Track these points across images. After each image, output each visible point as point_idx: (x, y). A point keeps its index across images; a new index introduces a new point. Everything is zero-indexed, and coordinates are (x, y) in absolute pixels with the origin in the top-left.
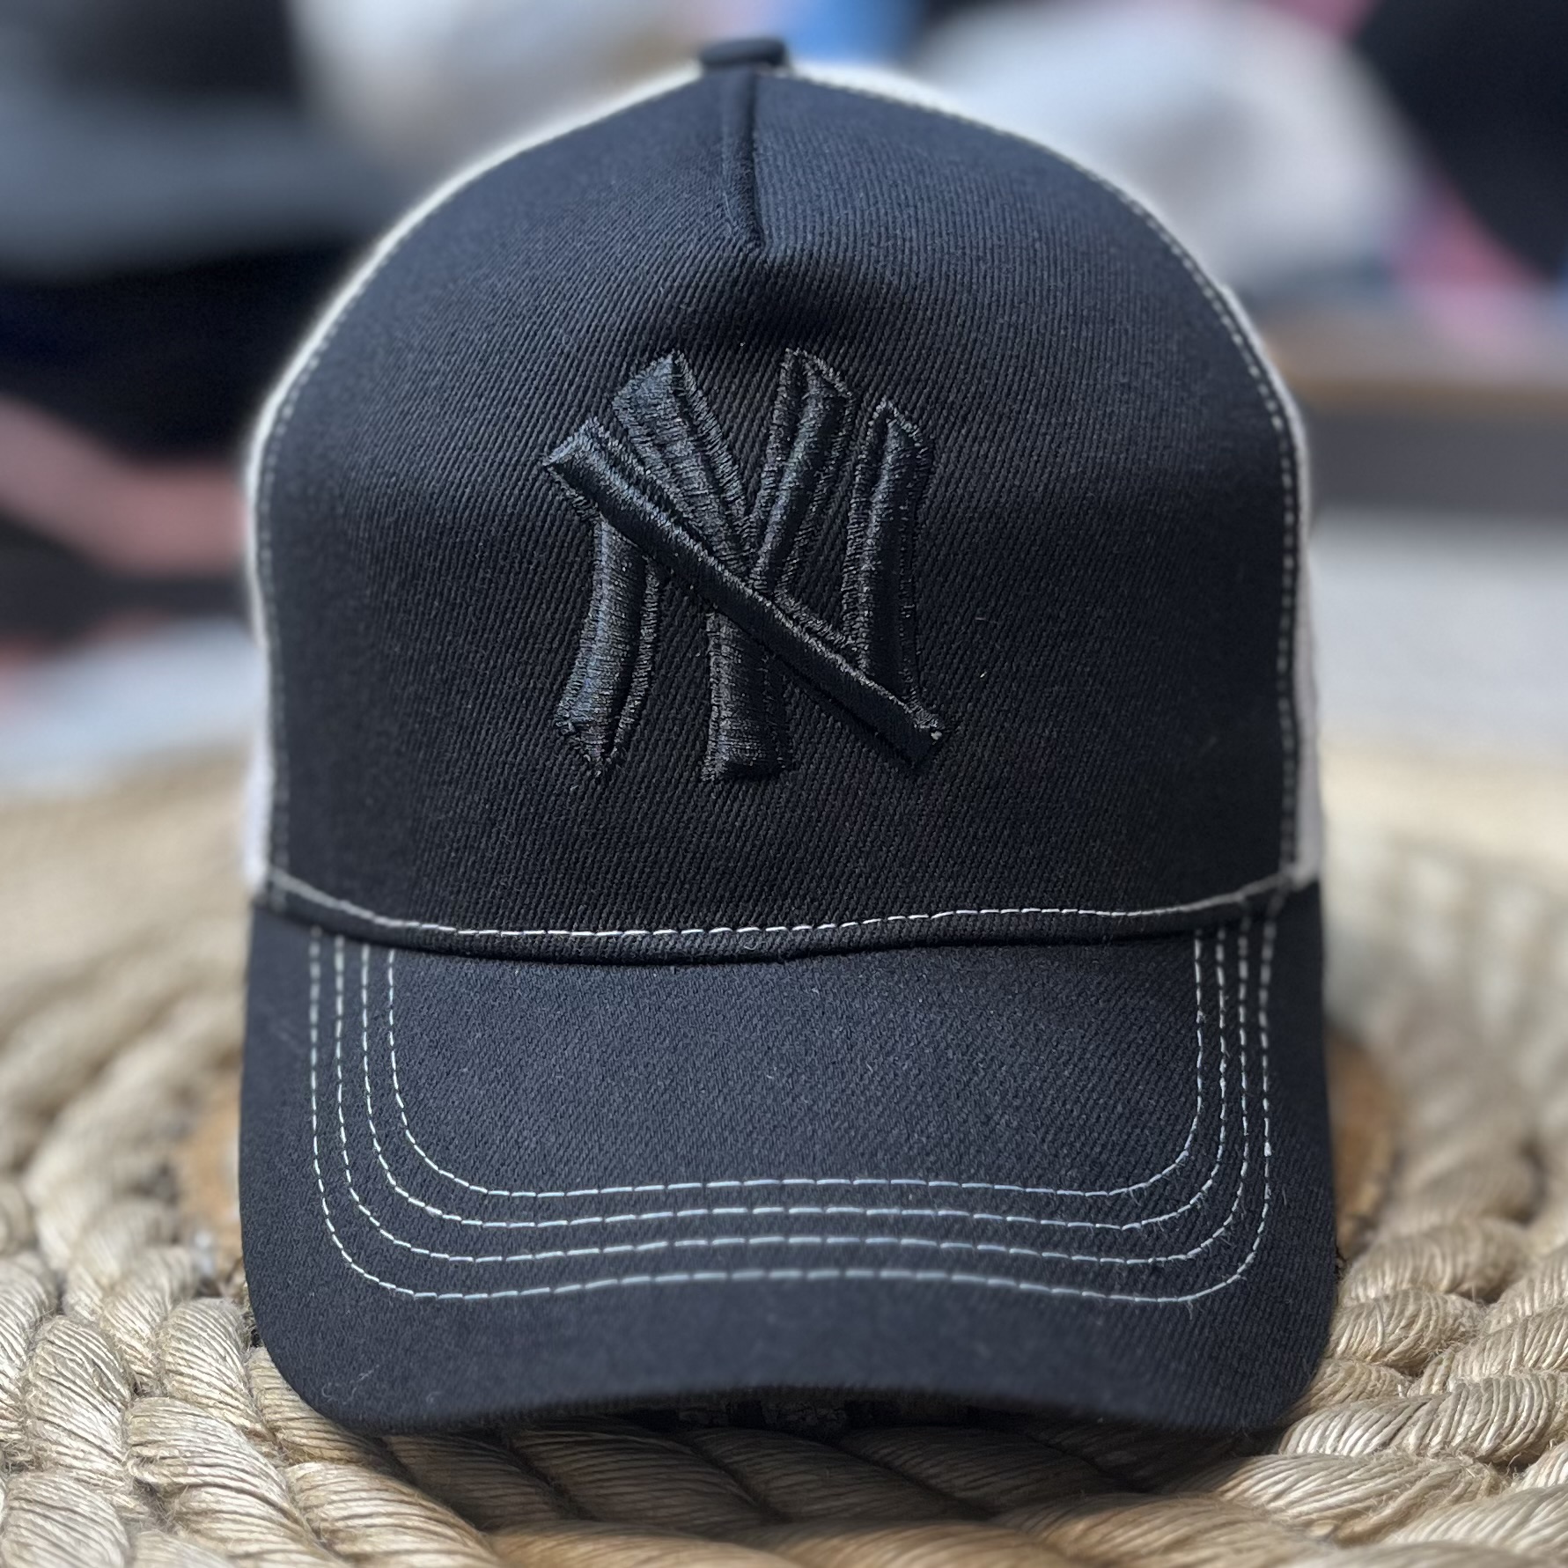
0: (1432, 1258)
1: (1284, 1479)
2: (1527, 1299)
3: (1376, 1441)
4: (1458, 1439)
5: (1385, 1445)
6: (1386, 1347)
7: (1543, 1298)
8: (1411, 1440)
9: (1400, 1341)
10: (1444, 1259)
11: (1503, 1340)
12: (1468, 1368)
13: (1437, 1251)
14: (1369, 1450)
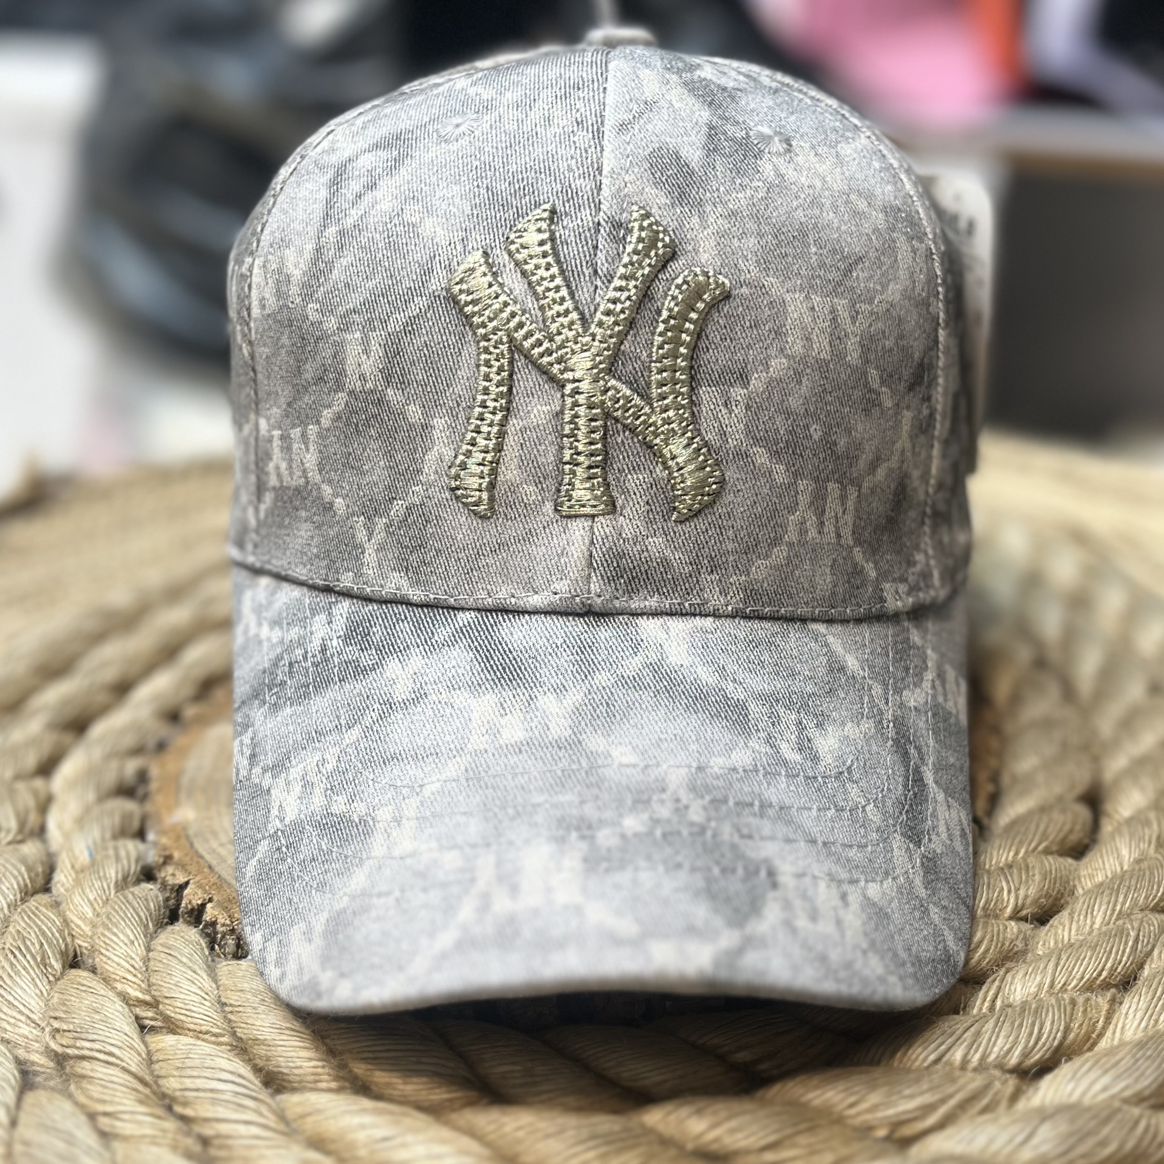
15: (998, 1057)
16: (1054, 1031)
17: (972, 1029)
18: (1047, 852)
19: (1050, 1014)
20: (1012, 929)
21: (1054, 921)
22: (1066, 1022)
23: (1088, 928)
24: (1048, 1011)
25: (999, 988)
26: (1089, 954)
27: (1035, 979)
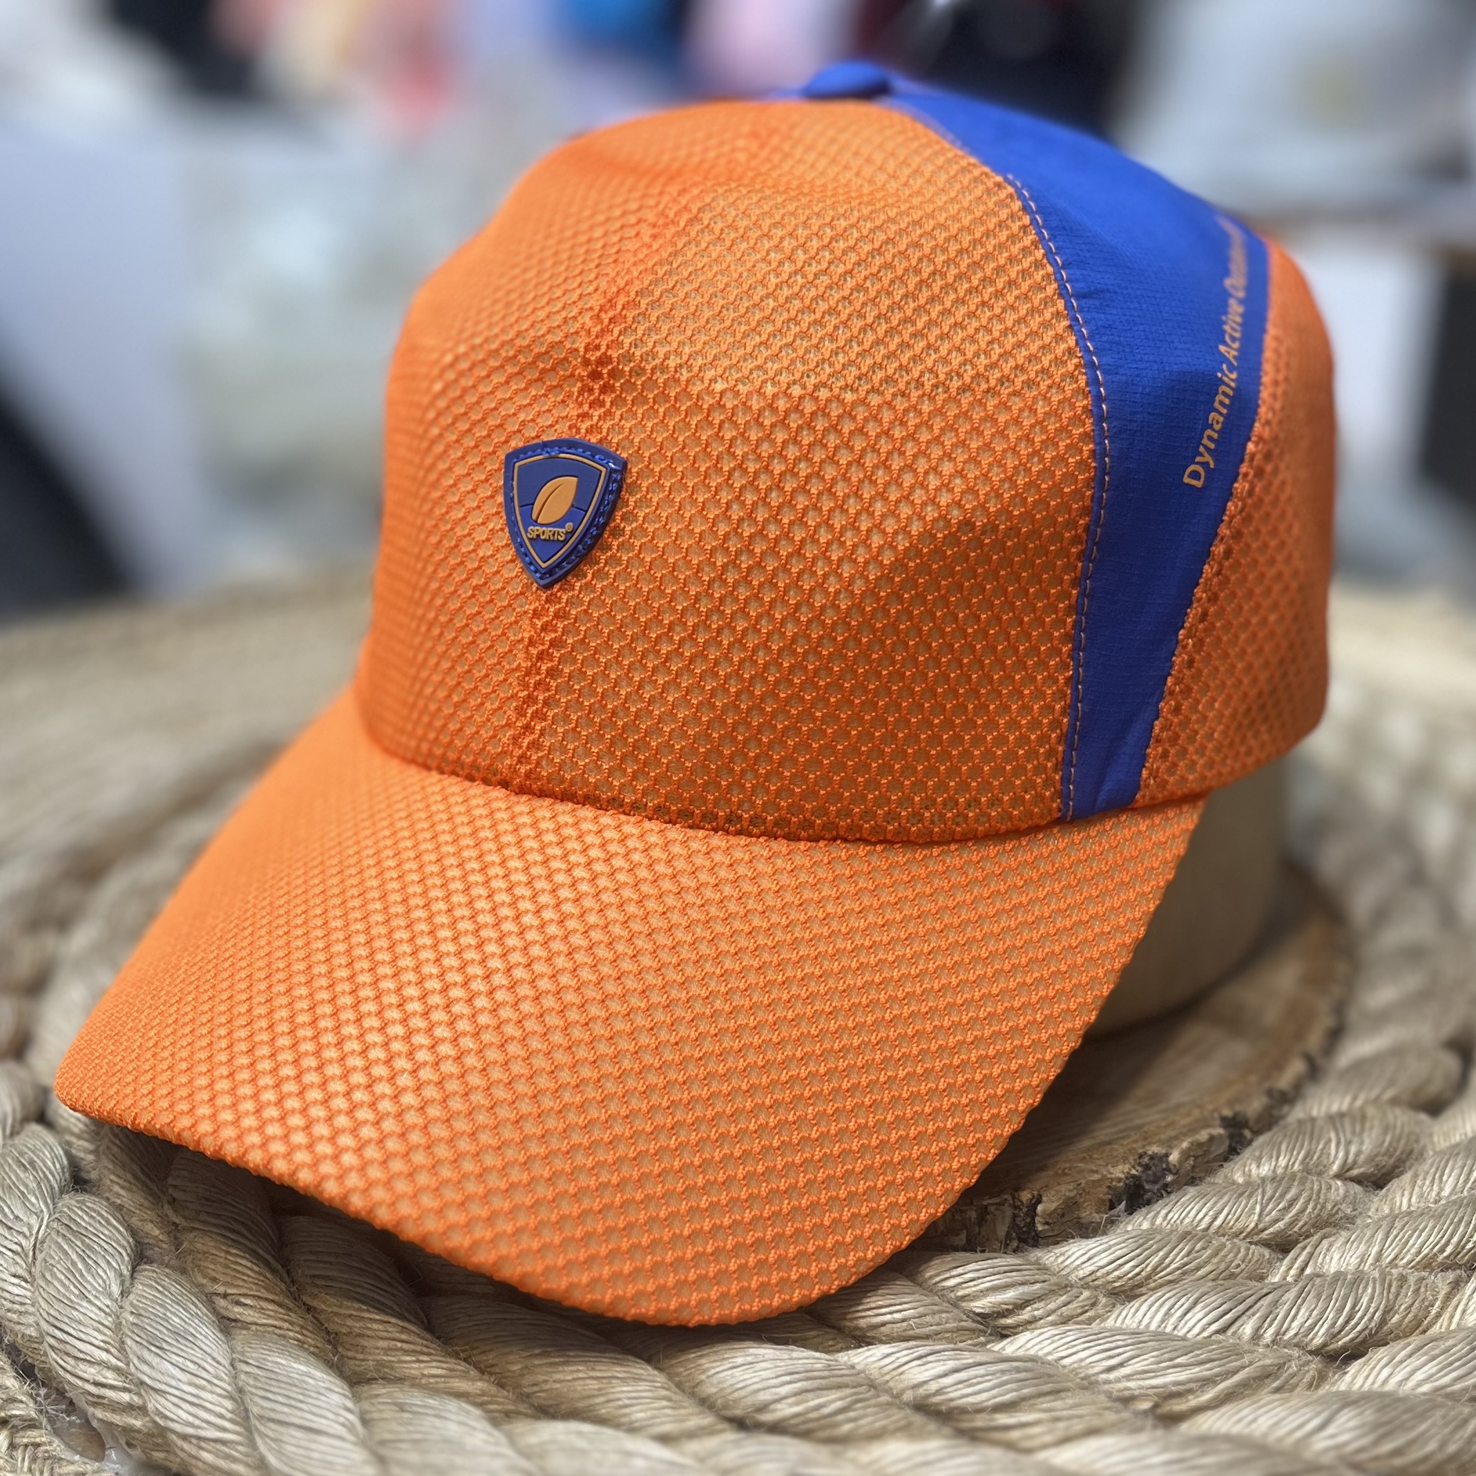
0: (1330, 1140)
1: (1119, 1354)
2: (1406, 1193)
3: (1214, 1327)
4: (1292, 1333)
5: (1223, 1331)
6: (1261, 1226)
7: (1421, 1196)
8: (1248, 1329)
9: (1276, 1221)
10: (1338, 1144)
11: (1368, 1234)
12: (1328, 1258)
13: (1333, 1135)
14: (1205, 1334)
15: (1296, 1334)
16: (1371, 1310)
17: (1270, 1296)
18: (1394, 1102)
19: (1370, 1290)
20: (1337, 1189)
21: (1394, 1184)
22: (1388, 1300)
23: (1434, 1194)
24: (1367, 1284)
25: (1311, 1255)
26: (1430, 1225)
27: (1358, 1248)
